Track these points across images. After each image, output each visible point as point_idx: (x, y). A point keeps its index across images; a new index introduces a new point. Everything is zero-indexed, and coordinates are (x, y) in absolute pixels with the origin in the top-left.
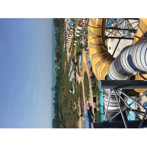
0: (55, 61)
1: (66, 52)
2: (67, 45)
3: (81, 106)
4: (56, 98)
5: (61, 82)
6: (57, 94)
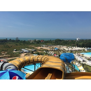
0: (35, 40)
1: (41, 47)
2: (44, 47)
3: (4, 57)
4: (11, 41)
5: (22, 44)
6: (13, 41)
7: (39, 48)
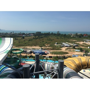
0: (77, 34)
2: (88, 42)
4: (53, 34)
5: (62, 37)
6: (55, 34)
7: (81, 43)
